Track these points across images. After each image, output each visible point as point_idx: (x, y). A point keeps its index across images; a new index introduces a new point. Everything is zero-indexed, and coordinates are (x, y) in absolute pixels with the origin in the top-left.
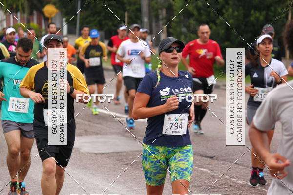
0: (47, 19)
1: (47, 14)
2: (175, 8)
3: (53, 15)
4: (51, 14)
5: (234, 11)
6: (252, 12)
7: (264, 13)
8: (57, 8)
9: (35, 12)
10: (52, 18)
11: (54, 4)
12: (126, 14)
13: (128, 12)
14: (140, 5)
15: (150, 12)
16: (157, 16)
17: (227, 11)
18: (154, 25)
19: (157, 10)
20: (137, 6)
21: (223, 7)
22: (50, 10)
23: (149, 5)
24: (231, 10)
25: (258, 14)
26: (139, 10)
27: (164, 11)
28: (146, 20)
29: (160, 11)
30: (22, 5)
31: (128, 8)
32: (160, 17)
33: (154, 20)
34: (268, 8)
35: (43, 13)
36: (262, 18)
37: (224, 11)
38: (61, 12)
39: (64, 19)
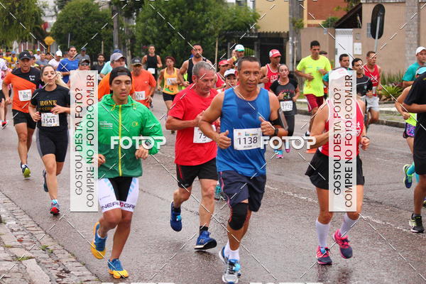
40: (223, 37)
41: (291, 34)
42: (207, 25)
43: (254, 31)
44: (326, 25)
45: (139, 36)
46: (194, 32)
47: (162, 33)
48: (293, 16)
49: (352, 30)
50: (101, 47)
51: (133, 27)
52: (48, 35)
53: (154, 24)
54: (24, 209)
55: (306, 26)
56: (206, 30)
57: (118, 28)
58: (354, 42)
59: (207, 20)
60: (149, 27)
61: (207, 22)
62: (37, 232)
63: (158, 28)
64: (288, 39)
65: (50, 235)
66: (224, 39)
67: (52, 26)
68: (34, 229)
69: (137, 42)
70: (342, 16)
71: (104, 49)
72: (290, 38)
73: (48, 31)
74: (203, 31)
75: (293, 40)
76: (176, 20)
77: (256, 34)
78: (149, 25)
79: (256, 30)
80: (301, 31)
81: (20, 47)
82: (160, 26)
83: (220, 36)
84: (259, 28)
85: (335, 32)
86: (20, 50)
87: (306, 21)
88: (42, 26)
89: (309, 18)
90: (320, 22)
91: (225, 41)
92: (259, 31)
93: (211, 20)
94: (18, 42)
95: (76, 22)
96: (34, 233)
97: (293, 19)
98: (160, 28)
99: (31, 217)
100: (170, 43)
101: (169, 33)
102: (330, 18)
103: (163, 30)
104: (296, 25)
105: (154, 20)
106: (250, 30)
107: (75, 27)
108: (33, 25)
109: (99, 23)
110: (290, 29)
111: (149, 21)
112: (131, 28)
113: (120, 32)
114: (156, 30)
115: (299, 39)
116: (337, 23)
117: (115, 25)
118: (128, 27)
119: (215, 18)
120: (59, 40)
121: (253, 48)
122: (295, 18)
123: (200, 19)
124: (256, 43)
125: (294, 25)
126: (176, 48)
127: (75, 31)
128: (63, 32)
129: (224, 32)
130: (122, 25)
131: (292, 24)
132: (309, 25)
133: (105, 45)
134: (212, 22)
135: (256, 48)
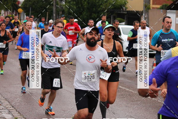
0: (19, 14)
1: (19, 12)
2: (65, 11)
3: (21, 12)
4: (20, 12)
5: (86, 13)
6: (93, 14)
7: (97, 14)
8: (23, 10)
9: (15, 11)
10: (20, 13)
11: (22, 8)
12: (47, 13)
13: (48, 12)
14: (53, 10)
15: (56, 12)
16: (58, 14)
17: (84, 13)
18: (57, 17)
19: (59, 12)
20: (52, 10)
21: (82, 12)
22: (20, 10)
23: (56, 10)
24: (85, 13)
25: (94, 15)
26: (52, 11)
27: (61, 12)
28: (54, 15)
29: (60, 12)
30: (10, 8)
31: (48, 10)
32: (60, 14)
33: (57, 15)
34: (98, 13)
35: (18, 11)
36: (96, 16)
37: (83, 13)
38: (24, 11)
39: (25, 14)
40: (109, 12)
41: (144, 12)
42: (101, 6)
43: (124, 10)
44: (162, 8)
45: (66, 10)
46: (94, 9)
47: (78, 9)
48: (145, 3)
49: (175, 11)
50: (46, 15)
51: (64, 5)
52: (20, 7)
53: (74, 5)
54: (5, 97)
55: (151, 8)
56: (100, 8)
57: (56, 6)
58: (176, 17)
59: (101, 3)
60: (71, 6)
61: (101, 4)
62: (12, 110)
63: (76, 7)
64: (142, 15)
65: (19, 112)
66: (109, 13)
67: (22, 3)
68: (10, 108)
69: (66, 13)
70: (171, 4)
71: (48, 16)
72: (144, 14)
73: (20, 5)
74: (99, 9)
75: (145, 15)
76: (86, 3)
77: (126, 11)
78: (72, 5)
79: (126, 9)
80: (150, 11)
81: (5, 13)
82: (77, 5)
83: (107, 12)
84: (127, 8)
85: (166, 12)
86: (5, 15)
87: (152, 6)
88: (17, 3)
89: (153, 4)
90: (159, 6)
91: (110, 14)
92: (127, 10)
93: (104, 4)
94: (4, 11)
95: (34, 2)
96: (10, 110)
97: (145, 5)
98: (77, 6)
99: (9, 102)
100: (82, 14)
101: (82, 9)
102: (164, 4)
103: (79, 7)
104: (147, 8)
105: (75, 3)
106: (123, 9)
107: (33, 4)
108: (12, 2)
109: (46, 3)
110: (144, 9)
111: (72, 3)
112: (63, 6)
113: (57, 8)
114: (75, 8)
115: (148, 15)
116: (168, 7)
117: (54, 4)
118: (61, 5)
119: (105, 3)
120: (25, 10)
121: (124, 19)
122: (147, 4)
123: (98, 2)
124: (126, 16)
125: (146, 8)
126: (85, 17)
127: (34, 6)
128: (27, 6)
129: (109, 10)
130: (58, 4)
131: (145, 7)
132: (153, 8)
133: (49, 14)
134: (104, 5)
135: (126, 18)
